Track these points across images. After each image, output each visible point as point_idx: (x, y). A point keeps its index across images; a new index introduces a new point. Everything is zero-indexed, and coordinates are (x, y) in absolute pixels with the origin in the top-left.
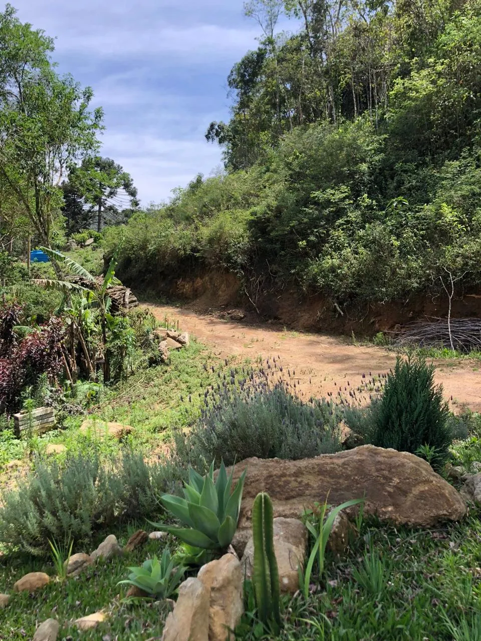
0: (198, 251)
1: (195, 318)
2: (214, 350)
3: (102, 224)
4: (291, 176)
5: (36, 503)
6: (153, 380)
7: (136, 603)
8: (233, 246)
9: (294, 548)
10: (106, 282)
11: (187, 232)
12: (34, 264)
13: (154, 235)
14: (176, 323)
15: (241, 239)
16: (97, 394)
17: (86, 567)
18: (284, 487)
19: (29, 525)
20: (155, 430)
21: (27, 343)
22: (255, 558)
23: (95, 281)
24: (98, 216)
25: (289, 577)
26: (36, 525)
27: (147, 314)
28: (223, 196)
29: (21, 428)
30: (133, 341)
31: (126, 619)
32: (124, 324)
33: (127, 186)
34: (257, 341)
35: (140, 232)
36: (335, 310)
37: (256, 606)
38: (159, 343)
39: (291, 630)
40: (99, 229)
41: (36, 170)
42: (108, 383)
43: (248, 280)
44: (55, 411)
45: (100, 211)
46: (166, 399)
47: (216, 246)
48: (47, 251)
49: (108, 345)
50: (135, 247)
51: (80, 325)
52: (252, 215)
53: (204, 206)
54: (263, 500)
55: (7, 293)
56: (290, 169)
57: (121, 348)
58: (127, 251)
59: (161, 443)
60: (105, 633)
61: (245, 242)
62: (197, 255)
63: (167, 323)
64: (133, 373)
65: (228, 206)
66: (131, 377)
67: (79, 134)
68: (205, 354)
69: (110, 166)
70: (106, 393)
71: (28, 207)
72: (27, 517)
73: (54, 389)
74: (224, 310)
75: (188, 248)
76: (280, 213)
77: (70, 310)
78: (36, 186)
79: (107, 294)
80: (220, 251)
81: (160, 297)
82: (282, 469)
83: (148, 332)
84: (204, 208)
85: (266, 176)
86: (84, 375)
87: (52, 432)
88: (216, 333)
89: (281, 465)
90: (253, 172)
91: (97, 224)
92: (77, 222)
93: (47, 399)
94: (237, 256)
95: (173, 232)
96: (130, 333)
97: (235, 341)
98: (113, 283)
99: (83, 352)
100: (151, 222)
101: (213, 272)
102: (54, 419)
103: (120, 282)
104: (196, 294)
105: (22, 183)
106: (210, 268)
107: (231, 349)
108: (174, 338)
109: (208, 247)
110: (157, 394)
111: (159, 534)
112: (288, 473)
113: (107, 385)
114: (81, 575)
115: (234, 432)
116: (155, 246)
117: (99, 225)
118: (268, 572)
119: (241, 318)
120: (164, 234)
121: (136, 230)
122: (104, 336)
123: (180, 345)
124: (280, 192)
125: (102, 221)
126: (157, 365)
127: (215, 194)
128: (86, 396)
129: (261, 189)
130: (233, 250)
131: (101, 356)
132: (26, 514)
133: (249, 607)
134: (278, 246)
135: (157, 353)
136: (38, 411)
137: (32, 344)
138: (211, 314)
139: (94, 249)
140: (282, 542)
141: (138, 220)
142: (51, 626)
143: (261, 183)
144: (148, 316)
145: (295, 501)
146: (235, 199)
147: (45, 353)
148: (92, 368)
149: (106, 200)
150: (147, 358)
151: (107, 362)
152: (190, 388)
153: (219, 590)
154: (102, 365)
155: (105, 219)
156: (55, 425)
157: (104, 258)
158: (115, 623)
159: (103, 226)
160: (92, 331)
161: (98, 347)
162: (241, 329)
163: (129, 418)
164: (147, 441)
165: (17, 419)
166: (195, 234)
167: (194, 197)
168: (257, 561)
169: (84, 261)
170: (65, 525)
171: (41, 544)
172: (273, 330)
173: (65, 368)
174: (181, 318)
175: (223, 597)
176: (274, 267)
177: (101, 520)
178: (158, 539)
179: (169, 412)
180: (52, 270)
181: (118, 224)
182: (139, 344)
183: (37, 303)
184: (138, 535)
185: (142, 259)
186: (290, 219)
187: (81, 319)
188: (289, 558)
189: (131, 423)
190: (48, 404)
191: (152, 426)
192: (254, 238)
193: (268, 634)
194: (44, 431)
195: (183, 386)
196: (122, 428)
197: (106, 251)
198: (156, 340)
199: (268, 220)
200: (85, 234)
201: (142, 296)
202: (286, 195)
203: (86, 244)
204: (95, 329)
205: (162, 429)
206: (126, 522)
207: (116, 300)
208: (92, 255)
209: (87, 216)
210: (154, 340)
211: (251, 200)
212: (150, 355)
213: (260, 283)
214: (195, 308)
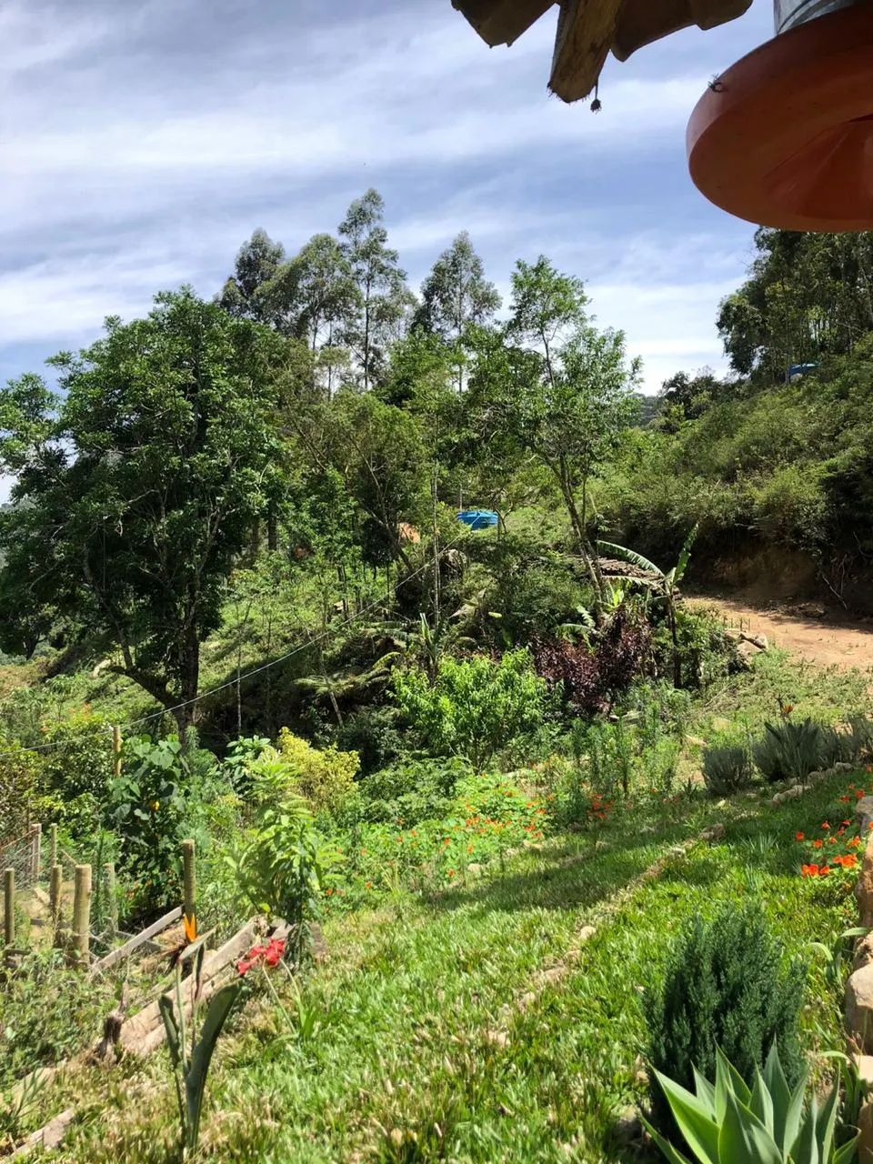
0: (746, 520)
1: (753, 614)
2: (802, 656)
6: (738, 689)
8: (806, 515)
11: (728, 494)
13: (677, 498)
15: (817, 505)
34: (857, 646)
38: (735, 646)
43: (827, 562)
47: (777, 515)
49: (679, 648)
52: (829, 471)
62: (749, 527)
74: (791, 603)
75: (732, 515)
80: (784, 522)
88: (794, 636)
94: (811, 528)
97: (826, 647)
101: (770, 551)
104: (744, 580)
106: (765, 545)
108: (751, 641)
116: (680, 515)
123: (759, 650)
126: (740, 671)
130: (804, 521)
138: (774, 609)
146: (796, 444)
166: (742, 496)
176: (868, 543)
185: (656, 530)
199: (855, 477)
211: (824, 446)
212: (729, 660)
213: (846, 566)
214: (747, 600)
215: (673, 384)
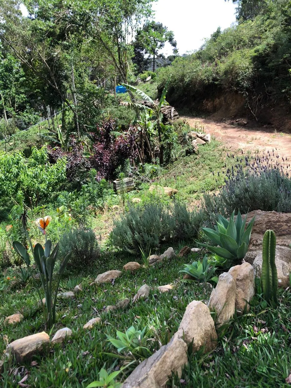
0: (217, 80)
1: (214, 125)
2: (226, 145)
3: (155, 67)
4: (286, 20)
5: (130, 227)
6: (188, 163)
7: (190, 282)
8: (241, 75)
9: (286, 263)
10: (160, 104)
11: (210, 68)
12: (118, 95)
13: (188, 71)
14: (202, 128)
15: (247, 70)
16: (156, 171)
17: (158, 262)
18: (278, 228)
19: (128, 238)
20: (190, 193)
21: (118, 141)
22: (263, 266)
23: (154, 103)
24: (153, 61)
25: (282, 279)
26: (131, 239)
27: (184, 123)
28: (235, 41)
29: (117, 188)
30: (176, 140)
31: (185, 289)
32: (171, 129)
33: (171, 40)
34: (256, 139)
35: (180, 70)
37: (262, 292)
38: (192, 141)
39: (284, 307)
40: (154, 70)
41: (118, 34)
42: (162, 165)
43: (250, 99)
44: (135, 180)
45: (154, 58)
46: (196, 175)
47: (229, 76)
48: (126, 86)
49: (162, 143)
50: (177, 80)
51: (146, 130)
52: (255, 52)
53: (222, 49)
54: (270, 234)
55: (105, 113)
56: (285, 15)
57: (170, 145)
58: (172, 83)
59: (194, 200)
60: (174, 294)
61: (249, 72)
62: (217, 83)
63: (196, 129)
64: (176, 159)
65: (238, 47)
66: (176, 162)
67: (142, 7)
68: (221, 148)
69: (160, 27)
70: (161, 171)
71: (114, 59)
72: (127, 234)
73: (133, 167)
74: (233, 119)
75: (211, 78)
76: (277, 50)
77: (140, 122)
78: (118, 45)
79: (161, 111)
80: (232, 79)
81: (192, 112)
82: (278, 217)
83: (185, 134)
84: (222, 50)
85: (267, 23)
86: (148, 160)
87: (133, 191)
88: (228, 135)
89: (277, 215)
90: (257, 20)
91: (153, 67)
92: (141, 67)
93: (130, 173)
94: (244, 82)
95: (201, 68)
96: (175, 135)
97: (241, 140)
98: (164, 104)
99: (147, 147)
100: (187, 63)
101: (227, 94)
102: (134, 184)
103: (168, 103)
104: (215, 109)
105: (110, 44)
106: (224, 91)
107: (238, 145)
108: (201, 138)
109: (224, 77)
110: (191, 172)
111: (196, 249)
112: (281, 220)
113: (161, 166)
114: (156, 266)
115: (247, 195)
116: (189, 79)
117: (154, 68)
118: (271, 274)
119: (245, 124)
120: (195, 70)
121: (177, 69)
122: (160, 137)
123: (204, 142)
124: (277, 33)
125: (155, 65)
126: (191, 154)
127: (230, 39)
128: (150, 172)
129: (263, 32)
130: (241, 78)
131: (157, 149)
132: (126, 232)
133: (258, 292)
134: (273, 73)
135: (191, 147)
136: (126, 180)
137: (121, 142)
138: (224, 122)
139: (152, 83)
140: (278, 260)
141: (179, 62)
142: (146, 288)
143: (263, 28)
144: (185, 125)
145: (285, 237)
146: (243, 42)
147: (128, 147)
148: (153, 156)
149: (158, 50)
150: (184, 150)
151: (162, 153)
152: (211, 169)
153: (241, 280)
154: (159, 155)
155: (157, 63)
156: (134, 187)
157: (158, 89)
158: (179, 291)
159: (156, 68)
160: (152, 134)
161: (156, 144)
162: (245, 132)
163: (175, 185)
164: (186, 199)
165: (115, 183)
166: (216, 68)
167: (215, 43)
168: (264, 268)
169: (146, 91)
170: (146, 240)
171: (134, 248)
172: (267, 132)
173: (138, 156)
174: (205, 125)
175: (244, 285)
176: (270, 88)
177: (164, 239)
178: (196, 252)
179: (198, 182)
180: (129, 98)
181: (165, 66)
182: (179, 142)
183: (120, 118)
184: (185, 249)
185: (181, 88)
186: (284, 53)
187: (146, 127)
188: (283, 269)
189: (176, 188)
190: (130, 176)
191: (188, 190)
192: (256, 68)
193: (269, 307)
194: (129, 190)
195: (207, 167)
196: (172, 190)
197: (159, 84)
198: (190, 139)
199: (267, 55)
200: (146, 74)
201: (181, 112)
202: (282, 35)
203: (147, 80)
204: (154, 133)
205: (194, 192)
206: (177, 241)
207: (166, 115)
208: (151, 87)
209: (147, 62)
210: (189, 139)
211: (256, 41)
212: (186, 148)
213: (259, 100)
214: (214, 118)
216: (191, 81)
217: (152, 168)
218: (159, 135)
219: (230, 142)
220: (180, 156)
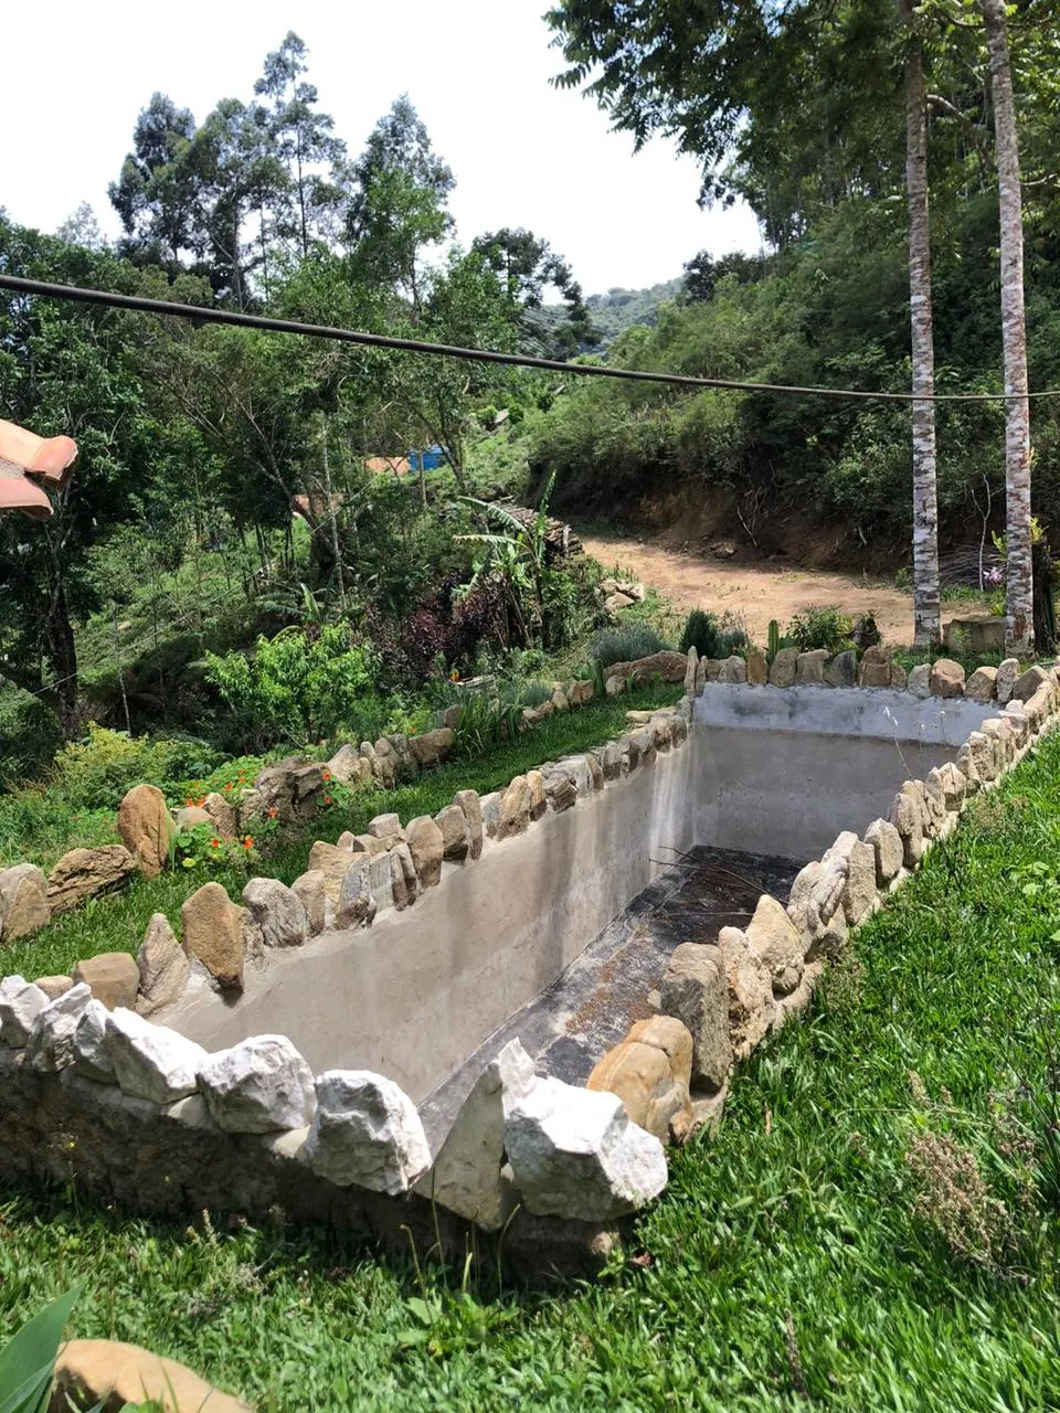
0: (666, 456)
1: (660, 559)
2: (676, 604)
8: (716, 445)
11: (652, 423)
13: (602, 430)
14: (630, 570)
15: (727, 433)
16: (537, 662)
30: (574, 599)
33: (561, 280)
34: (738, 589)
36: (858, 538)
38: (605, 599)
42: (548, 649)
43: (741, 496)
44: (496, 679)
47: (692, 446)
49: (546, 606)
50: (576, 449)
51: (510, 581)
57: (561, 609)
58: (564, 455)
61: (736, 435)
62: (666, 461)
63: (619, 571)
64: (575, 638)
66: (574, 642)
68: (663, 610)
70: (547, 661)
73: (490, 657)
74: (705, 543)
75: (653, 448)
80: (698, 454)
81: (616, 526)
83: (593, 586)
86: (519, 642)
88: (687, 581)
93: (486, 667)
94: (723, 460)
95: (632, 424)
96: (570, 589)
97: (709, 591)
99: (515, 615)
101: (690, 487)
104: (668, 520)
106: (685, 481)
107: (699, 602)
108: (624, 592)
109: (681, 447)
113: (547, 652)
116: (604, 450)
119: (730, 555)
120: (617, 429)
122: (540, 595)
123: (632, 601)
126: (603, 627)
128: (525, 664)
130: (715, 452)
131: (537, 620)
135: (602, 612)
136: (478, 680)
138: (686, 552)
139: (511, 438)
148: (528, 634)
150: (591, 619)
151: (546, 626)
154: (540, 630)
157: (529, 460)
160: (524, 588)
161: (533, 608)
162: (723, 573)
166: (663, 424)
174: (643, 560)
176: (780, 473)
182: (581, 602)
185: (586, 469)
190: (487, 672)
192: (750, 427)
197: (532, 451)
198: (603, 596)
201: (587, 530)
203: (497, 422)
204: (527, 586)
207: (552, 542)
208: (509, 452)
210: (600, 596)
211: (751, 360)
212: (595, 615)
213: (760, 499)
214: (666, 542)
215: (695, 264)
216: (609, 455)
217: (528, 656)
218: (539, 589)
219: (686, 597)
220: (583, 630)
